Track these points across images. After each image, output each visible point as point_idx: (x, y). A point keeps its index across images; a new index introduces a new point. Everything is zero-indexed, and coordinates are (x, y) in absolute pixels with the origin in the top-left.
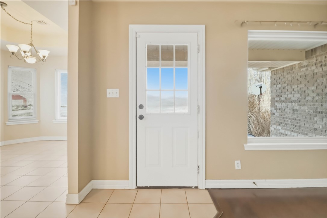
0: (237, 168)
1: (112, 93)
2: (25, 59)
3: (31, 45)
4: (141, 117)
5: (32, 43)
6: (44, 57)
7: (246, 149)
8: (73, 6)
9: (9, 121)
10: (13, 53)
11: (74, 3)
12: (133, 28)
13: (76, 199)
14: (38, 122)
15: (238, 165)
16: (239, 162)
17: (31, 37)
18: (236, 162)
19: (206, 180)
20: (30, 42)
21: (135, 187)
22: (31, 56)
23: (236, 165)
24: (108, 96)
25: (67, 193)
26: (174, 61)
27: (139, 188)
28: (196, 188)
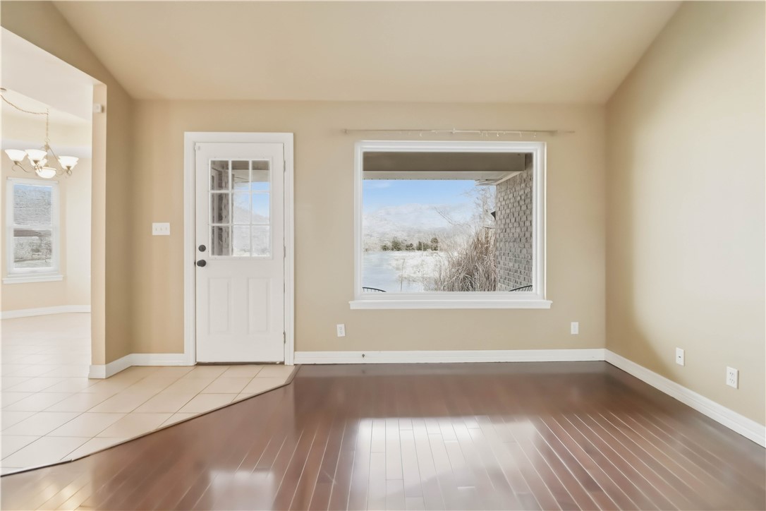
0: (339, 335)
1: (160, 229)
2: (37, 171)
3: (47, 148)
4: (202, 263)
5: (49, 144)
6: (69, 168)
7: (352, 308)
8: (98, 113)
9: (9, 276)
10: (16, 163)
11: (99, 110)
12: (190, 137)
13: (102, 371)
14: (61, 279)
15: (341, 331)
16: (343, 326)
17: (47, 135)
18: (339, 326)
19: (296, 352)
20: (45, 144)
21: (192, 363)
22: (46, 166)
23: (338, 331)
24: (154, 233)
25: (91, 364)
26: (250, 183)
27: (199, 364)
28: (282, 363)
